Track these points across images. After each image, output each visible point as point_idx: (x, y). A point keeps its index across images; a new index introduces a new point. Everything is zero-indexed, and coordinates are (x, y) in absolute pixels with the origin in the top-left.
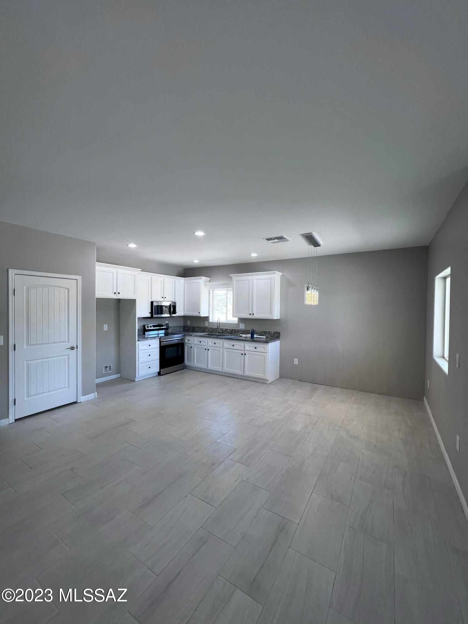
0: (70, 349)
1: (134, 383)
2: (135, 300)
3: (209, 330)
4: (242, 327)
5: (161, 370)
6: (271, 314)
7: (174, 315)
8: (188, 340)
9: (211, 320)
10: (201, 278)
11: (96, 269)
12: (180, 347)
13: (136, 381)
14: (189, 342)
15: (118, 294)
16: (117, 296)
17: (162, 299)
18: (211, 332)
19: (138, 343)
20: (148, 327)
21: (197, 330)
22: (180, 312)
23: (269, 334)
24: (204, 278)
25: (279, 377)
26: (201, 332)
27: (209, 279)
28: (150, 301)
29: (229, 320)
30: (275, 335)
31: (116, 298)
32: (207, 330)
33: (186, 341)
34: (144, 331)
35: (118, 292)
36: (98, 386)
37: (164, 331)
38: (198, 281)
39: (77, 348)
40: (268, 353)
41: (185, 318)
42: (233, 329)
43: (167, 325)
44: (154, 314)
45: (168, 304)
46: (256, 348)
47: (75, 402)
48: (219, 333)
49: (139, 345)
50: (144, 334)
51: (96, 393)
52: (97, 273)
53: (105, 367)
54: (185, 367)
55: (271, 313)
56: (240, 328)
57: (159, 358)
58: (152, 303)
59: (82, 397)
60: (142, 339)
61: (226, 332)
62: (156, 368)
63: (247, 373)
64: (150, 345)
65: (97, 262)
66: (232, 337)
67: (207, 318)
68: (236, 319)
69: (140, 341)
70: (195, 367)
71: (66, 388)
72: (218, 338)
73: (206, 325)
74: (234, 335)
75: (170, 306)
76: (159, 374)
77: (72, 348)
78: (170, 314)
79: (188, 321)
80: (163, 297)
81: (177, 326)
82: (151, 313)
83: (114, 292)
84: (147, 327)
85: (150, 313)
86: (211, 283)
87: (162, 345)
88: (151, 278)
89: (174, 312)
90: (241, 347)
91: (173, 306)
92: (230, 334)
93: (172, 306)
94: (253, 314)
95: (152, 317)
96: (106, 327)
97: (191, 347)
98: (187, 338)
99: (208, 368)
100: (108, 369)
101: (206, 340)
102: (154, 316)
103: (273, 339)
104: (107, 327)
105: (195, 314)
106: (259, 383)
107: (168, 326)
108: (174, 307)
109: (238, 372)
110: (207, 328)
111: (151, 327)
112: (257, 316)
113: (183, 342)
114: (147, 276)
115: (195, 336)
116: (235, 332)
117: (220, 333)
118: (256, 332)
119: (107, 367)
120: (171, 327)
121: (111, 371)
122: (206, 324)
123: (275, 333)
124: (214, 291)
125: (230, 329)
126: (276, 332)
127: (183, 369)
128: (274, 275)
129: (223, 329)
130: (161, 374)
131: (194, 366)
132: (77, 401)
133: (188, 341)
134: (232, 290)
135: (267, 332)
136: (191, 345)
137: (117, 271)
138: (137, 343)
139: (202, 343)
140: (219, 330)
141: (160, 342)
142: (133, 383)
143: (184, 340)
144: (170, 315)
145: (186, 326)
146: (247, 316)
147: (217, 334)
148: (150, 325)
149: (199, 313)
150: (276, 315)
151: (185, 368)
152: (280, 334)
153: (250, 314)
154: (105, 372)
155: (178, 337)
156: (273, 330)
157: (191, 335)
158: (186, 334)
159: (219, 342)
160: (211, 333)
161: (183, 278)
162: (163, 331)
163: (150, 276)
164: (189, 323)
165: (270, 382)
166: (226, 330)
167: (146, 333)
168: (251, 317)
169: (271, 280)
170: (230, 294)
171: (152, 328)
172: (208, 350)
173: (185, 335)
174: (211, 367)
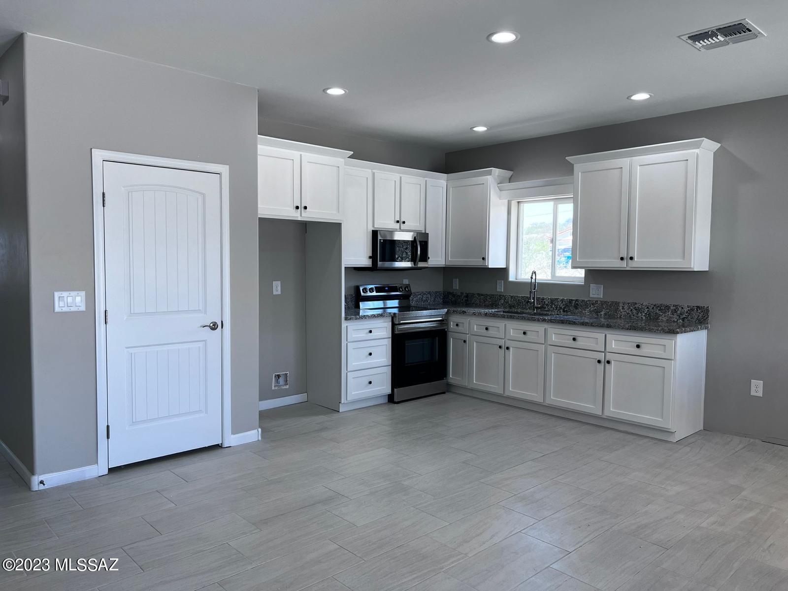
0: (208, 328)
1: (336, 414)
2: (339, 225)
3: (507, 302)
4: (597, 292)
5: (395, 390)
6: (684, 257)
7: (421, 265)
8: (457, 325)
9: (512, 278)
10: (490, 173)
11: (259, 153)
12: (437, 338)
13: (340, 411)
14: (460, 328)
15: (303, 209)
16: (301, 215)
17: (397, 226)
18: (510, 307)
19: (347, 325)
20: (365, 290)
21: (478, 302)
22: (437, 258)
23: (675, 311)
24: (496, 171)
25: (702, 428)
26: (487, 307)
27: (508, 173)
28: (371, 229)
29: (558, 277)
30: (695, 315)
31: (299, 219)
32: (502, 301)
33: (452, 325)
34: (356, 299)
35: (303, 206)
36: (265, 416)
37: (397, 301)
38: (480, 179)
39: (222, 327)
40: (674, 360)
41: (448, 272)
42: (572, 300)
43: (407, 286)
44: (380, 261)
45: (408, 237)
46: (638, 346)
47: (218, 445)
48: (534, 308)
49: (348, 327)
50: (358, 307)
51: (260, 430)
52: (260, 160)
53: (275, 376)
54: (448, 389)
55: (685, 252)
56: (591, 296)
57: (390, 363)
58: (375, 233)
59: (233, 436)
60: (353, 317)
61: (552, 307)
62: (384, 386)
63: (612, 410)
64: (371, 332)
65: (258, 134)
66: (571, 317)
67: (503, 272)
68: (580, 273)
69: (350, 319)
70: (472, 390)
71: (200, 411)
72: (534, 320)
73: (498, 290)
74: (574, 314)
75: (414, 242)
76: (391, 399)
77: (214, 327)
78: (414, 260)
79: (454, 280)
80: (398, 222)
81: (429, 293)
82: (373, 257)
83: (296, 205)
84: (363, 290)
85: (370, 257)
86: (513, 185)
87: (397, 332)
88: (374, 174)
89: (424, 257)
90: (597, 344)
91: (420, 242)
92: (562, 310)
93: (418, 243)
94: (631, 258)
95: (374, 268)
96: (277, 288)
97: (465, 341)
98: (454, 319)
99: (507, 394)
100: (281, 380)
101: (501, 324)
102: (380, 264)
103: (686, 324)
104: (279, 288)
105: (475, 262)
106: (646, 440)
107: (410, 291)
108: (425, 245)
109: (590, 407)
110: (501, 296)
111: (371, 290)
112: (641, 262)
113: (444, 328)
114: (364, 170)
115: (474, 314)
116: (576, 307)
117: (537, 308)
118: (637, 306)
119: (279, 376)
120: (414, 293)
121: (287, 387)
122: (501, 288)
123: (692, 310)
124: (522, 205)
125: (562, 300)
126: (698, 307)
127: (444, 393)
128: (696, 151)
129: (543, 299)
130: (396, 400)
131: (471, 386)
132: (222, 444)
133: (456, 327)
134: (572, 199)
135: (668, 307)
136: (463, 337)
137: (301, 155)
138: (344, 324)
139: (491, 332)
140: (534, 302)
141: (393, 325)
142: (336, 416)
143: (447, 324)
144: (414, 265)
145: (449, 293)
146: (611, 262)
147: (530, 311)
148: (369, 288)
149: (483, 259)
150: (699, 261)
151: (448, 391)
152: (708, 311)
153: (622, 259)
154: (276, 388)
155: (431, 316)
156: (687, 299)
157: (464, 312)
158: (452, 309)
159: (536, 329)
160: (513, 310)
161: (446, 175)
162: (395, 303)
163: (370, 171)
164: (456, 286)
165: (677, 437)
166: (552, 301)
167: (361, 304)
168: (623, 265)
169: (687, 164)
170: (567, 211)
171: (374, 294)
172: (508, 348)
173: (447, 313)
174: (512, 390)
